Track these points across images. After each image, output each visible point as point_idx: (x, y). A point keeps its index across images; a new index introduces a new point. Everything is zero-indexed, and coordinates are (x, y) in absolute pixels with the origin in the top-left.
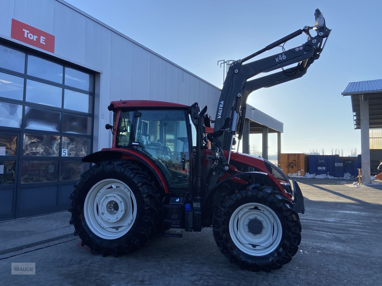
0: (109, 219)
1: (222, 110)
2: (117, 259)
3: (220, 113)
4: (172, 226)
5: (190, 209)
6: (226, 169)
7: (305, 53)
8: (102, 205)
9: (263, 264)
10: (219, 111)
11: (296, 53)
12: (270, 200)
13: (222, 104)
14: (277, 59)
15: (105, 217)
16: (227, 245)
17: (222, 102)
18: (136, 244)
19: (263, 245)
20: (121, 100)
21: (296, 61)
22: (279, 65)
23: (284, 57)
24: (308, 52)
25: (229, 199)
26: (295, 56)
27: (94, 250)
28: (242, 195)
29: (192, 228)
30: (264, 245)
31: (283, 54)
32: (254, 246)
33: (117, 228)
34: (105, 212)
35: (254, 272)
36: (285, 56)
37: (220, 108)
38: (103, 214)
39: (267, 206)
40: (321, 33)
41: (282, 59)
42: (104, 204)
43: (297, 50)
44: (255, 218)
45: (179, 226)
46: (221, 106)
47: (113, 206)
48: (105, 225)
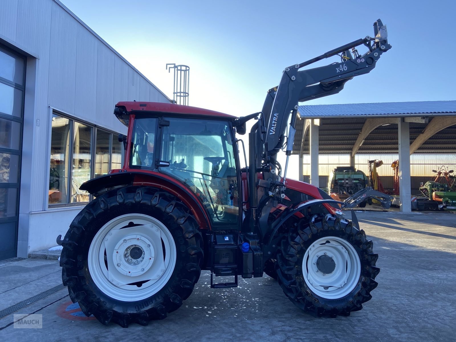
0: (130, 272)
1: (276, 124)
2: (148, 328)
3: (273, 128)
4: (221, 273)
5: (248, 250)
6: (282, 197)
7: (367, 66)
8: (117, 252)
9: (343, 308)
10: (273, 125)
11: (358, 65)
12: (348, 233)
13: (276, 117)
14: (337, 69)
15: (122, 269)
16: (301, 290)
17: (276, 114)
18: (178, 302)
19: (336, 285)
20: (135, 101)
21: (357, 74)
22: (340, 76)
23: (345, 69)
24: (369, 66)
25: (302, 233)
26: (357, 69)
27: (110, 320)
28: (317, 228)
29: (253, 273)
30: (338, 285)
31: (344, 64)
32: (326, 288)
33: (139, 284)
34: (121, 262)
35: (333, 319)
36: (345, 67)
37: (273, 122)
38: (119, 265)
39: (345, 239)
40: (383, 46)
41: (343, 70)
42: (119, 251)
43: (359, 61)
44: (324, 254)
45: (231, 272)
46: (275, 119)
47: (130, 253)
48: (119, 281)
